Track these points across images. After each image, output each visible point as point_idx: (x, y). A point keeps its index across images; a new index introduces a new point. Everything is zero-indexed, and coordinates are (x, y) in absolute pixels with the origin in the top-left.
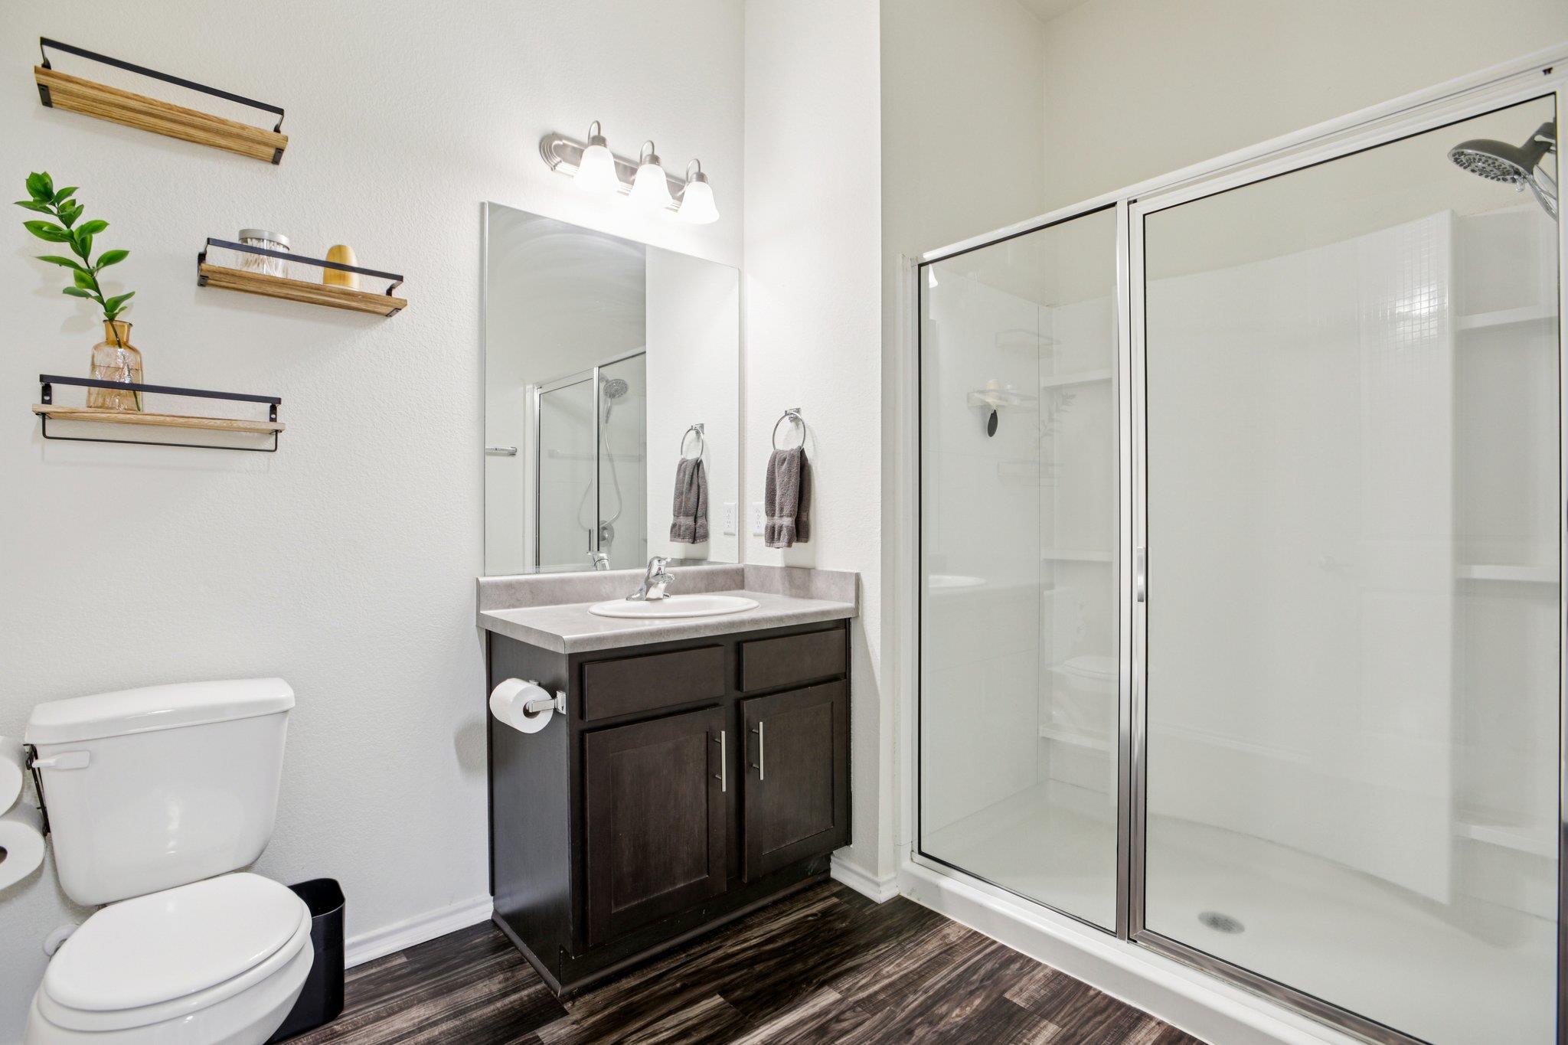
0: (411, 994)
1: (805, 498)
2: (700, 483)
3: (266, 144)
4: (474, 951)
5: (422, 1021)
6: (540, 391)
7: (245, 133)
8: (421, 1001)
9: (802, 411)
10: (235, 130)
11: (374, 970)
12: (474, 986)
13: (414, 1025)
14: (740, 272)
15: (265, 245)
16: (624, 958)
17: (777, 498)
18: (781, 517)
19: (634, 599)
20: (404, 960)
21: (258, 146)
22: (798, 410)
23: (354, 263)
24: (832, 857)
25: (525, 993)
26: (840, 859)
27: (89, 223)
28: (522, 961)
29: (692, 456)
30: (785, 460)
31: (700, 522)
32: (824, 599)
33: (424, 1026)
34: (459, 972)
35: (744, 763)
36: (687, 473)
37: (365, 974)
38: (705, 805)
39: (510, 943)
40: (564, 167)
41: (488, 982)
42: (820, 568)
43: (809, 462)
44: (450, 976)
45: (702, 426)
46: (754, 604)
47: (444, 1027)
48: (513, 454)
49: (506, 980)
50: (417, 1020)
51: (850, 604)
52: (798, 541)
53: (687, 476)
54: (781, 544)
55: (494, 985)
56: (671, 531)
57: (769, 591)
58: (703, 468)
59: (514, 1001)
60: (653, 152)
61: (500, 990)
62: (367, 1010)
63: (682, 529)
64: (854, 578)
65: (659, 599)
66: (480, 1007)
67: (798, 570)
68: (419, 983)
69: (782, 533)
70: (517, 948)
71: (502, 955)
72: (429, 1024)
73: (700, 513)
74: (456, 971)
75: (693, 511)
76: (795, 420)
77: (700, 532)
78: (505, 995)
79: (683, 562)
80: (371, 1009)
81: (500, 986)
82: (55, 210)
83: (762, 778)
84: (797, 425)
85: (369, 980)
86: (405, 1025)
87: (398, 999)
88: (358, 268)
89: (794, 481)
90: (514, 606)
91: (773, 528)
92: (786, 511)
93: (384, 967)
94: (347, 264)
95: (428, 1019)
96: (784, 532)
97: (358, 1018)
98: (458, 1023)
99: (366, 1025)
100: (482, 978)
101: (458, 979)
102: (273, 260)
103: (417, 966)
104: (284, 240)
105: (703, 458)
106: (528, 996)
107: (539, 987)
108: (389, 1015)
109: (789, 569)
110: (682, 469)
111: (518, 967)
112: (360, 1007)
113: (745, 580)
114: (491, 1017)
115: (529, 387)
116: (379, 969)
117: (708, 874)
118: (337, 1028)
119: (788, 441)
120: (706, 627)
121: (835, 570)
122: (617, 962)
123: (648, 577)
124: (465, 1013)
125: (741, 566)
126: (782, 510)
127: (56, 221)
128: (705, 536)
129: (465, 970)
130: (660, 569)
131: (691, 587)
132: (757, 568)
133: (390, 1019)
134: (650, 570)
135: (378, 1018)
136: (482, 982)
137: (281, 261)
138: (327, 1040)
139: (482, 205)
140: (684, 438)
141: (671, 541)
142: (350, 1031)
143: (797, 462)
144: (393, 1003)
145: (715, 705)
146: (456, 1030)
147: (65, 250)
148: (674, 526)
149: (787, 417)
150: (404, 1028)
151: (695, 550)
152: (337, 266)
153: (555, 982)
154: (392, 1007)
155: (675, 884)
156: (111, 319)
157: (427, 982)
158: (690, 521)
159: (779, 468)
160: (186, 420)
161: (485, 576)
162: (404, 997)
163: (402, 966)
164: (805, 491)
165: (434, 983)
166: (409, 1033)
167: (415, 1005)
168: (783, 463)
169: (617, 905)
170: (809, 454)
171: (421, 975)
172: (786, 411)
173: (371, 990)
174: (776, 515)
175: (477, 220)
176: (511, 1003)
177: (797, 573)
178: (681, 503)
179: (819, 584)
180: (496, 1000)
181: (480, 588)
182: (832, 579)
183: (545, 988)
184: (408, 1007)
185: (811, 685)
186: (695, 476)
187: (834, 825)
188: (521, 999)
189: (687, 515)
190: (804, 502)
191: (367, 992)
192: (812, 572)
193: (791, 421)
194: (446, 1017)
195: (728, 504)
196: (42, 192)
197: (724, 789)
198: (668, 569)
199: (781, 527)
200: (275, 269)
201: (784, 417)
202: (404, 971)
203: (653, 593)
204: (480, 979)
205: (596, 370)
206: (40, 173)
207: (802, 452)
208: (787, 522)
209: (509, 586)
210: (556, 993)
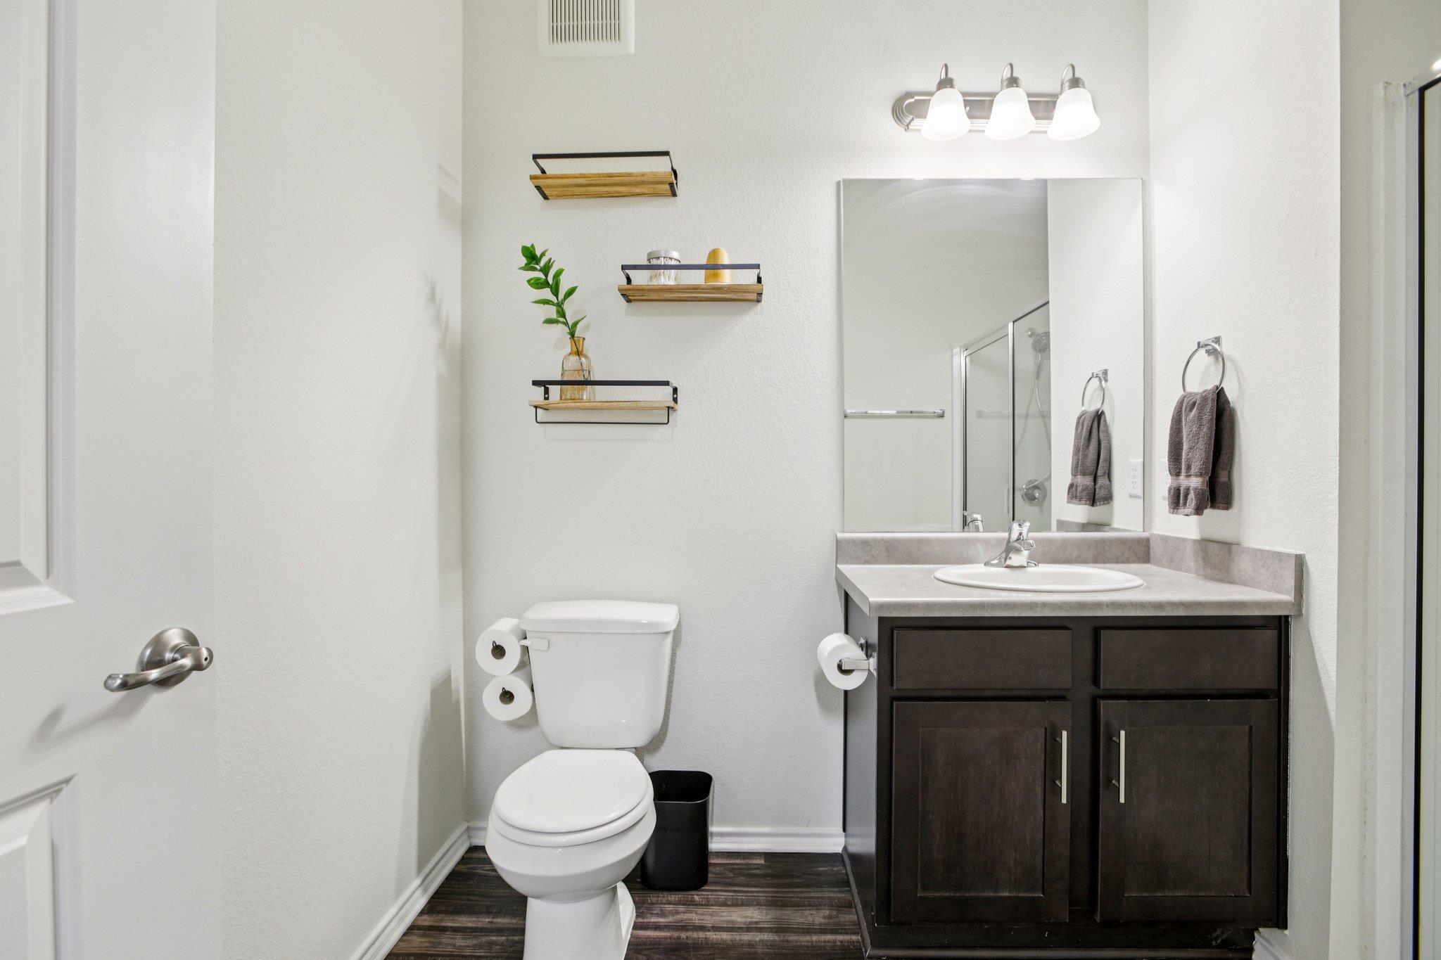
0: (755, 894)
1: (1225, 451)
2: (1102, 438)
3: (662, 183)
4: (816, 877)
5: (752, 923)
6: (966, 353)
7: (645, 179)
8: (758, 904)
9: (1223, 340)
10: (639, 179)
11: (738, 861)
12: (802, 910)
13: (745, 923)
14: (1143, 182)
15: (662, 262)
16: (942, 947)
17: (1184, 453)
18: (1188, 476)
19: (992, 565)
20: (762, 862)
21: (659, 186)
22: (1217, 340)
23: (726, 261)
24: (1256, 935)
25: (840, 937)
26: (1271, 944)
27: (557, 272)
28: (850, 905)
29: (1093, 407)
30: (1194, 404)
31: (1100, 482)
32: (1249, 586)
33: (751, 928)
34: (796, 892)
35: (1099, 776)
36: (1085, 427)
37: (732, 862)
38: (1042, 812)
39: (847, 883)
40: (917, 123)
41: (814, 912)
42: (1246, 545)
43: (1231, 405)
44: (788, 892)
45: (1105, 372)
46: (1138, 581)
47: (766, 936)
48: (942, 416)
49: (830, 917)
50: (749, 920)
51: (1289, 597)
52: (1213, 506)
53: (1084, 430)
54: (1187, 511)
55: (819, 917)
56: (1069, 493)
57: (1178, 569)
58: (1105, 421)
59: (829, 941)
60: (1012, 74)
61: (821, 925)
62: (720, 893)
63: (1079, 489)
64: (1293, 562)
65: (1022, 567)
66: (799, 933)
67: (1215, 544)
68: (763, 887)
69: (1189, 497)
70: (851, 891)
71: (836, 892)
72: (756, 928)
73: (1100, 472)
74: (794, 890)
75: (1091, 469)
76: (1213, 353)
77: (1100, 493)
78: (823, 931)
79: (1085, 527)
80: (723, 893)
81: (822, 921)
82: (538, 267)
83: (1122, 800)
84: (1217, 359)
85: (732, 868)
86: (739, 920)
87: (744, 894)
88: (730, 265)
89: (1207, 429)
90: (870, 563)
91: (1177, 491)
92: (1194, 469)
93: (746, 861)
94: (720, 263)
95: (757, 923)
96: (1192, 496)
97: (712, 896)
98: (777, 938)
99: (714, 905)
100: (812, 906)
101: (793, 897)
102: (667, 272)
103: (769, 871)
104: (675, 255)
105: (1106, 409)
106: (841, 942)
107: (854, 938)
108: (733, 905)
109: (1205, 544)
110: (1080, 423)
111: (845, 909)
112: (717, 888)
113: (1151, 552)
114: (803, 946)
115: (956, 350)
116: (742, 862)
117: (1043, 893)
118: (696, 898)
119: (1201, 381)
120: (1044, 605)
121: (1267, 548)
122: (934, 948)
123: (1009, 541)
124: (785, 932)
125: (1146, 534)
126: (1189, 468)
127: (541, 275)
128: (1108, 498)
129: (802, 892)
130: (1020, 534)
131: (1074, 556)
132: (1165, 539)
133: (731, 909)
134: (1010, 534)
135: (724, 904)
136: (810, 910)
137: (673, 272)
138: (687, 905)
139: (838, 183)
140: (1085, 389)
141: (1068, 502)
142: (702, 905)
143: (1210, 408)
144: (740, 896)
145: (1063, 698)
146: (772, 945)
147: (546, 293)
148: (1071, 486)
149: (1202, 351)
150: (737, 922)
151: (1098, 512)
152: (713, 267)
153: (868, 941)
154: (737, 900)
155: (997, 890)
156: (572, 335)
157: (769, 890)
158: (1088, 481)
159: (1187, 416)
160: (609, 404)
161: (843, 532)
162: (749, 894)
163: (758, 867)
164: (1225, 443)
165: (777, 892)
166: (739, 928)
167: (753, 905)
168: (1191, 409)
169: (924, 888)
170: (1231, 394)
171: (768, 880)
172: (1199, 343)
173: (729, 878)
174: (1182, 474)
175: (833, 199)
176: (825, 942)
177: (1214, 549)
178: (1078, 459)
179: (1243, 565)
180: (814, 933)
181: (839, 543)
182: (1261, 560)
183: (858, 942)
184: (748, 905)
185: (1212, 697)
186: (1095, 430)
187: (1250, 894)
188: (835, 942)
189: (1084, 474)
190: (1224, 458)
191: (726, 878)
192: (1234, 548)
193: (1209, 355)
194: (771, 928)
195: (1134, 460)
196: (531, 257)
197: (1064, 800)
198: (1031, 534)
199: (1188, 489)
200: (668, 279)
201: (1196, 351)
202: (758, 872)
203: (1016, 560)
204: (809, 906)
205: (1011, 325)
206: (529, 245)
207: (1220, 394)
208: (1195, 483)
209: (865, 543)
210: (866, 952)
